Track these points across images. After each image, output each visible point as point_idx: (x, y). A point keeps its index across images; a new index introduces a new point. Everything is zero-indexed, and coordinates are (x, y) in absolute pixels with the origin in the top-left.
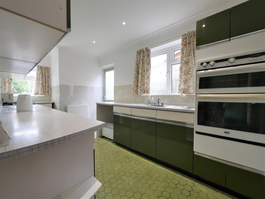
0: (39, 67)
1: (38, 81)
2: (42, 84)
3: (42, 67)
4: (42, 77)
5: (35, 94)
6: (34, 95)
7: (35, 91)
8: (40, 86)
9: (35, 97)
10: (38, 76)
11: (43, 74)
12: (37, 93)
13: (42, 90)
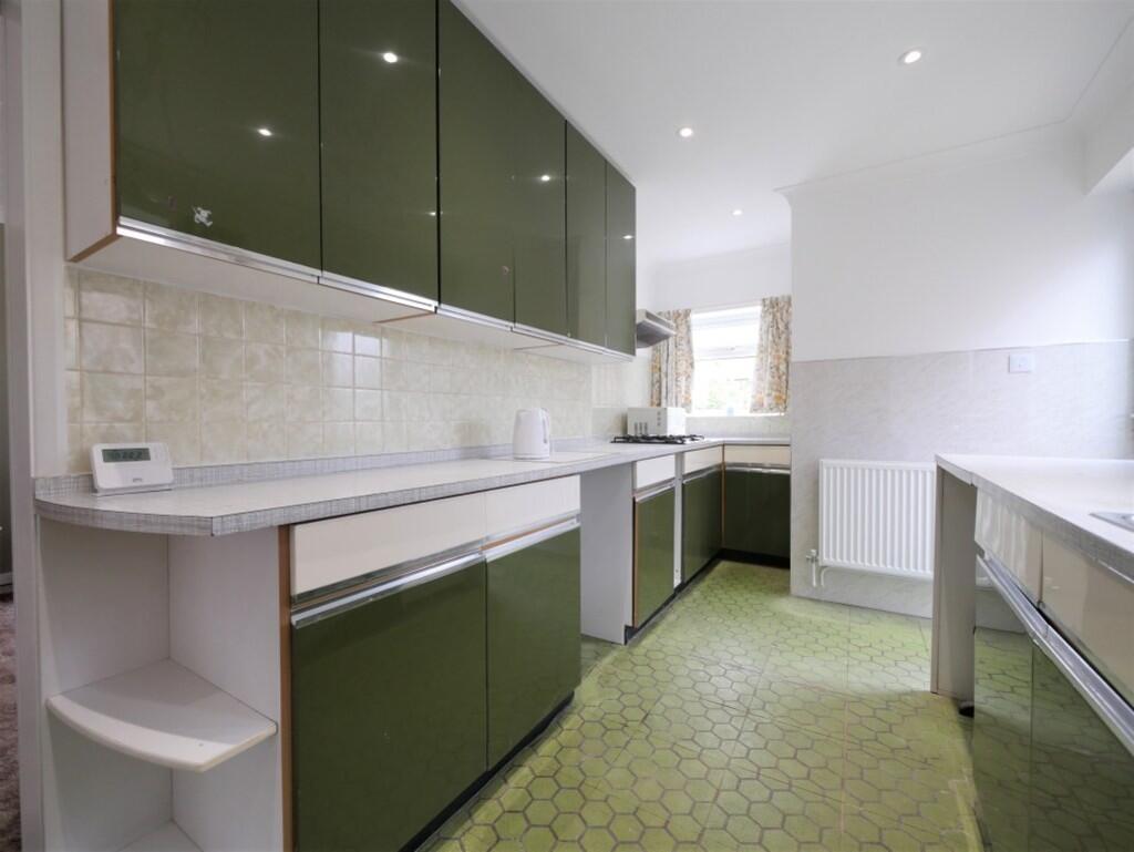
0: (767, 302)
1: (762, 359)
2: (774, 370)
3: (777, 299)
4: (777, 340)
5: (754, 409)
6: (751, 412)
7: (753, 397)
8: (768, 377)
9: (753, 418)
10: (764, 337)
11: (778, 328)
12: (758, 406)
13: (774, 393)
